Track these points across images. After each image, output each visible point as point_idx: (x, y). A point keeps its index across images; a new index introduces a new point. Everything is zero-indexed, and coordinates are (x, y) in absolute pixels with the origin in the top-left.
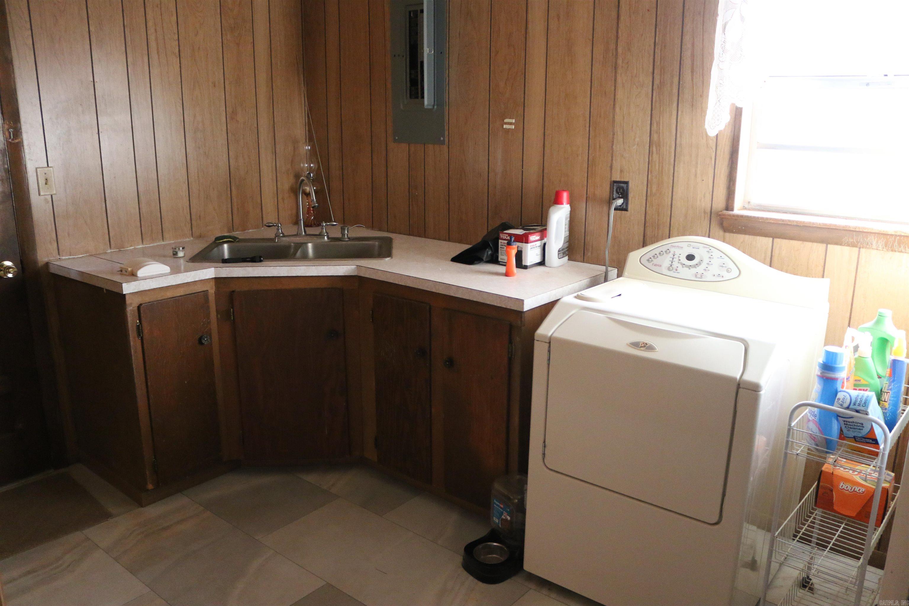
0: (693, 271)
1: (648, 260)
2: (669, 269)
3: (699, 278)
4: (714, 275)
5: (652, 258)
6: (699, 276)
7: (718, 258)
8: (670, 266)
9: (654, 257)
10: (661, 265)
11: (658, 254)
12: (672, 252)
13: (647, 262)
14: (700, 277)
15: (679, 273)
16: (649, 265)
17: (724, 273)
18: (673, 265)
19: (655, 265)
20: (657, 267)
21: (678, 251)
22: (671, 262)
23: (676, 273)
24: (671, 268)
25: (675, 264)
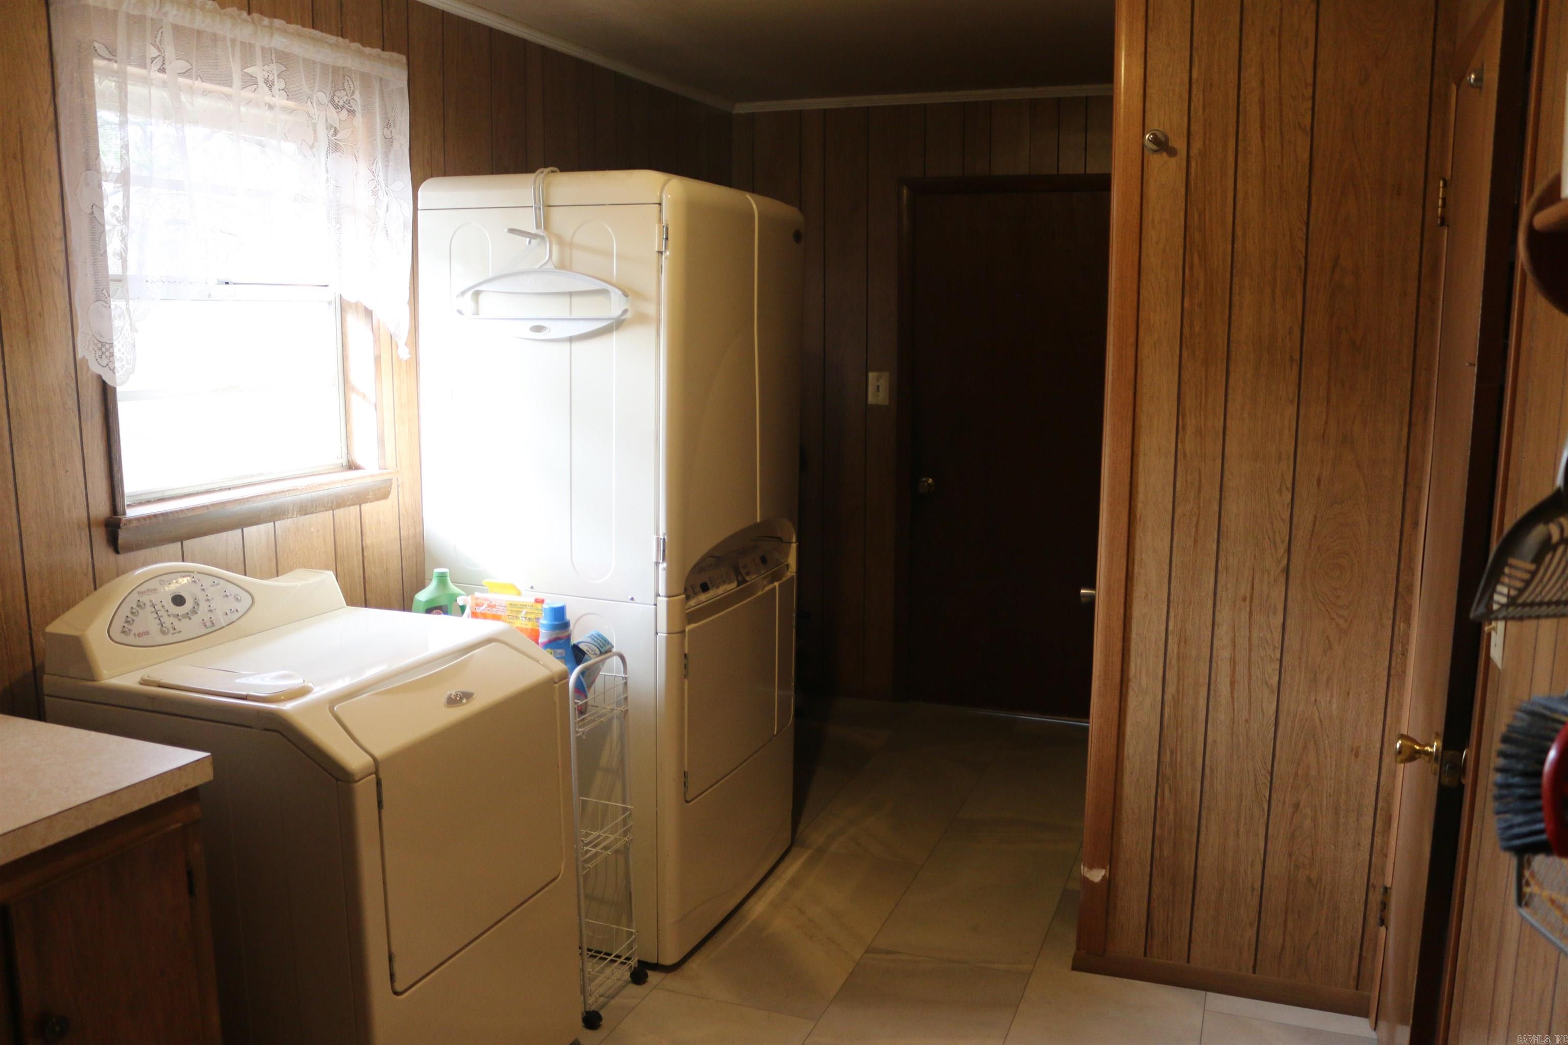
0: (196, 619)
1: (123, 632)
2: (164, 633)
3: (211, 628)
4: (227, 614)
5: (126, 625)
6: (209, 624)
7: (212, 586)
8: (160, 626)
9: (127, 622)
10: (148, 632)
11: (130, 615)
12: (148, 604)
13: (123, 635)
14: (211, 624)
15: (180, 632)
16: (130, 639)
17: (237, 606)
18: (164, 623)
19: (140, 635)
20: (144, 637)
21: (155, 598)
22: (157, 620)
23: (177, 635)
24: (164, 629)
25: (167, 621)
